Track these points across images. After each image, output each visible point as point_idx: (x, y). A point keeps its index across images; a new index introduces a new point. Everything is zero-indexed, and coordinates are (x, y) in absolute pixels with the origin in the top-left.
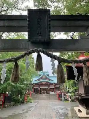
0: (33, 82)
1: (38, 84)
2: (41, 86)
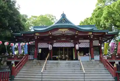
2: (55, 41)
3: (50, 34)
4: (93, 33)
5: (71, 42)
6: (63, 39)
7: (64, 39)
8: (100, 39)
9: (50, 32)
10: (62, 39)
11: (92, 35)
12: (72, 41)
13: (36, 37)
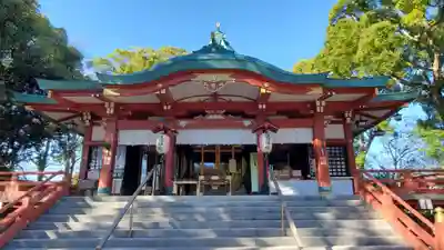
2: (183, 123)
3: (163, 92)
4: (326, 89)
5: (243, 127)
6: (215, 117)
7: (220, 117)
8: (348, 120)
9: (160, 85)
10: (211, 117)
11: (321, 99)
12: (247, 123)
13: (112, 105)
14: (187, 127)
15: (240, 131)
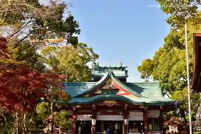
0: (73, 101)
1: (91, 108)
2: (99, 113)
3: (94, 106)
4: (145, 106)
5: (119, 115)
7: (111, 111)
9: (93, 104)
10: (108, 111)
12: (121, 113)
14: (101, 114)
15: (118, 116)
